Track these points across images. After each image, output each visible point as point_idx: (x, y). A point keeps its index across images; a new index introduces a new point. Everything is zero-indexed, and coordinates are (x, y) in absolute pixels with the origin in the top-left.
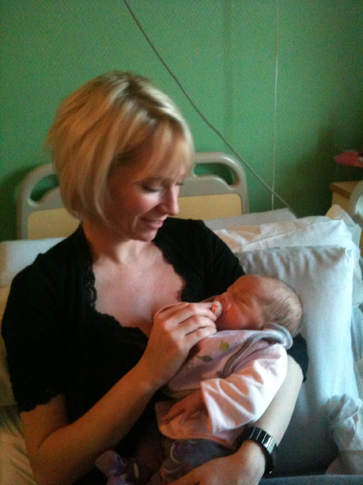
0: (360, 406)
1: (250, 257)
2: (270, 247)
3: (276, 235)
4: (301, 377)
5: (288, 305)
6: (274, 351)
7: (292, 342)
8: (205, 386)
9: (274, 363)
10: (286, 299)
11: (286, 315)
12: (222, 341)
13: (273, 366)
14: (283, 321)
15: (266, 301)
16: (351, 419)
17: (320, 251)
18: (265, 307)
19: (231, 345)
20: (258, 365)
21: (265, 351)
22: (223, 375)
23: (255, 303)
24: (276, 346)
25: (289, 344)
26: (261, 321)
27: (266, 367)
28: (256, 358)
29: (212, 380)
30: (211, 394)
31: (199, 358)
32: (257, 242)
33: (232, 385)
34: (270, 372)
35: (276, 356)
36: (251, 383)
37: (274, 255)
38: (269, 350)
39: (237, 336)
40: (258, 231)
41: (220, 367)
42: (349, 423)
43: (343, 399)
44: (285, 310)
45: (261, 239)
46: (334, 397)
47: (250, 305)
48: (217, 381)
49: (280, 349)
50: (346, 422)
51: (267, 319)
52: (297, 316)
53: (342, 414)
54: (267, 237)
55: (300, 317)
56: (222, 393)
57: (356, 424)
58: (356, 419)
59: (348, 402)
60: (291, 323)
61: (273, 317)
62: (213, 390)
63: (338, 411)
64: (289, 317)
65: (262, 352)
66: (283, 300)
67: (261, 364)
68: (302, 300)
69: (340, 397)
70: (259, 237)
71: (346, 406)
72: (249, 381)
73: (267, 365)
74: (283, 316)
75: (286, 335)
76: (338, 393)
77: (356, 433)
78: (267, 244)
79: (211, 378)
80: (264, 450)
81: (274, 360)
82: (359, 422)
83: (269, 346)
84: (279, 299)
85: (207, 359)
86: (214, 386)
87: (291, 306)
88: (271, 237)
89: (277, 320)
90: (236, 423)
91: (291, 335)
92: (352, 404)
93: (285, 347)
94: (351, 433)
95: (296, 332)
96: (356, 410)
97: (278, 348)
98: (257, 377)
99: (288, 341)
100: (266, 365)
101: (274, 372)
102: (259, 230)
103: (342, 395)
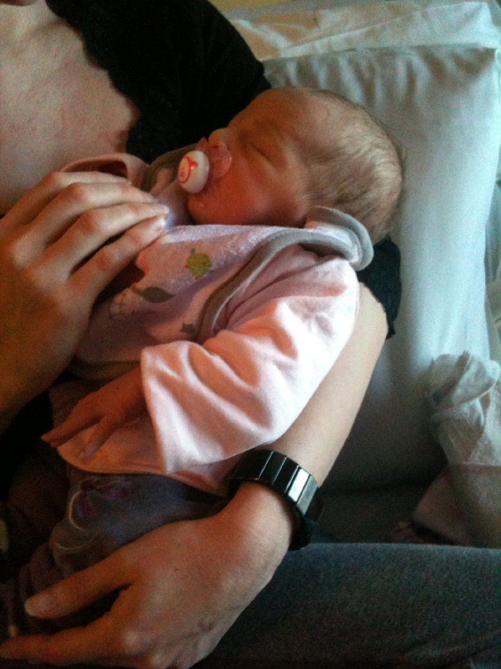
0: (496, 378)
1: (292, 70)
2: (336, 49)
3: (350, 30)
4: (384, 330)
5: (371, 168)
6: (329, 278)
7: (371, 253)
8: (152, 360)
9: (326, 307)
10: (370, 150)
11: (365, 192)
12: (193, 251)
13: (324, 314)
14: (355, 206)
15: (318, 153)
16: (477, 403)
17: (441, 55)
18: (318, 168)
19: (217, 259)
20: (286, 313)
21: (307, 277)
22: (197, 334)
23: (291, 157)
24: (334, 264)
25: (364, 258)
26: (303, 203)
27: (306, 317)
28: (282, 294)
29: (171, 346)
30: (166, 382)
31: (138, 292)
32: (310, 44)
33: (218, 361)
34: (315, 327)
35: (334, 290)
36: (266, 358)
37: (343, 63)
38: (317, 273)
39: (232, 237)
40: (315, 22)
41: (191, 315)
42: (473, 409)
43: (463, 362)
44: (365, 177)
45: (320, 38)
46: (443, 357)
47: (279, 163)
48: (183, 349)
49: (344, 273)
50: (465, 409)
51: (318, 197)
52: (390, 194)
53: (459, 391)
54: (331, 34)
55: (395, 197)
56: (192, 379)
57: (485, 414)
58: (486, 402)
59: (473, 368)
60: (374, 210)
61: (333, 194)
62: (170, 372)
63: (451, 385)
64: (371, 195)
65: (298, 279)
66: (361, 153)
67: (294, 309)
68: (404, 156)
69: (457, 357)
70: (315, 32)
71: (468, 376)
72: (263, 351)
73: (309, 312)
74: (357, 192)
75: (360, 238)
76: (451, 349)
77: (485, 430)
78: (329, 45)
79: (169, 340)
80: (290, 507)
81: (327, 299)
82: (492, 409)
83: (317, 265)
84: (351, 150)
85: (156, 294)
86: (174, 362)
87: (379, 169)
88: (340, 32)
89: (341, 201)
90: (226, 450)
91: (372, 239)
92: (481, 371)
93: (353, 266)
94: (476, 430)
95: (382, 232)
96: (488, 386)
97: (339, 268)
98: (282, 341)
99: (364, 250)
100: (306, 310)
101: (324, 327)
102: (315, 19)
103: (461, 354)
